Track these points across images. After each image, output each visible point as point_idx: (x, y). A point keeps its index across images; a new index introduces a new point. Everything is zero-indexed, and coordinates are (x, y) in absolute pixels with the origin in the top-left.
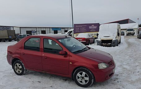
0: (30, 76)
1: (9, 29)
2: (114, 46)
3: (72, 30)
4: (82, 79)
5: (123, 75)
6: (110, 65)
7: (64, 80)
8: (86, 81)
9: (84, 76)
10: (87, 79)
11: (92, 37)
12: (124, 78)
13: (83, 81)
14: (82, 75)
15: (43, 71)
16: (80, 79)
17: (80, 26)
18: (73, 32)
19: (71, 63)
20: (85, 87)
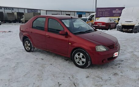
0: (36, 53)
1: (36, 12)
2: (136, 32)
3: (94, 14)
4: (79, 60)
5: (129, 61)
6: (110, 49)
7: (65, 60)
8: (83, 62)
9: (81, 57)
10: (84, 60)
11: (113, 22)
12: (128, 64)
13: (81, 62)
14: (80, 56)
15: (47, 49)
16: (77, 60)
17: (103, 10)
18: (95, 16)
19: (70, 44)
20: (82, 68)
